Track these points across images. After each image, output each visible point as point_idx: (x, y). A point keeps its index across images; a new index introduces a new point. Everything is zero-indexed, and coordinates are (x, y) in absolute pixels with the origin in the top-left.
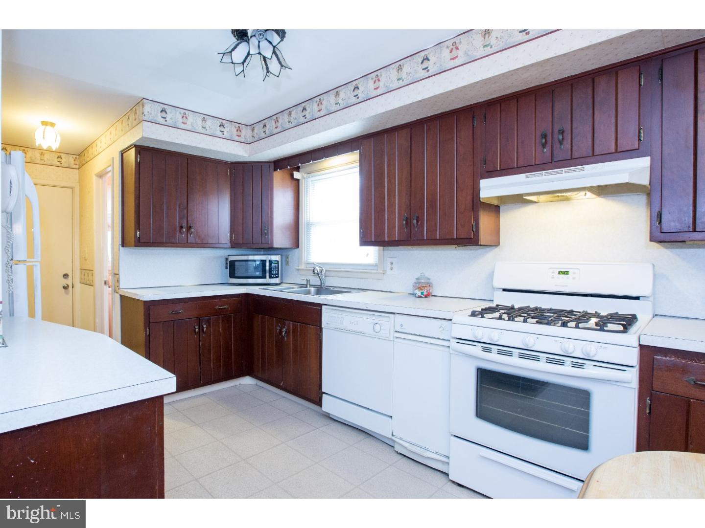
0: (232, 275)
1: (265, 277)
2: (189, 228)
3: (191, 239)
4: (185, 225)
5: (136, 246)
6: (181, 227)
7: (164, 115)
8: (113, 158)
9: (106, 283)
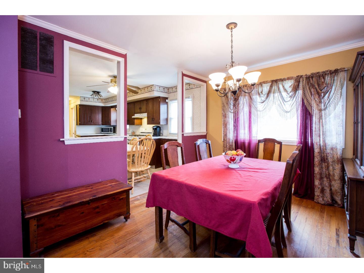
0: (102, 131)
1: (109, 132)
2: (91, 121)
3: (92, 123)
4: (90, 120)
5: (79, 125)
6: (90, 121)
7: (84, 99)
8: (75, 106)
9: (73, 133)
